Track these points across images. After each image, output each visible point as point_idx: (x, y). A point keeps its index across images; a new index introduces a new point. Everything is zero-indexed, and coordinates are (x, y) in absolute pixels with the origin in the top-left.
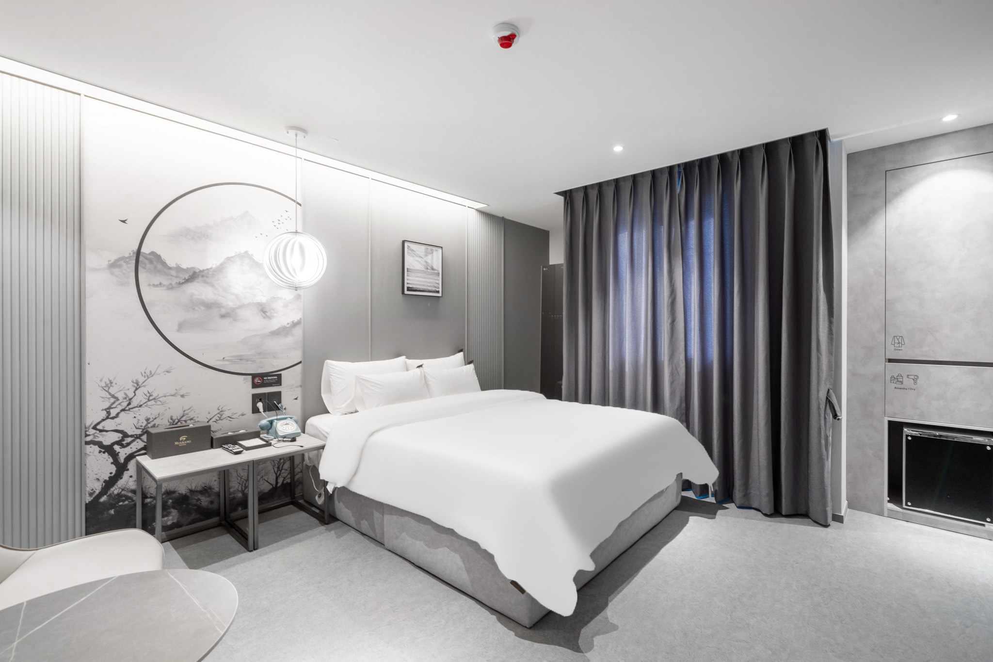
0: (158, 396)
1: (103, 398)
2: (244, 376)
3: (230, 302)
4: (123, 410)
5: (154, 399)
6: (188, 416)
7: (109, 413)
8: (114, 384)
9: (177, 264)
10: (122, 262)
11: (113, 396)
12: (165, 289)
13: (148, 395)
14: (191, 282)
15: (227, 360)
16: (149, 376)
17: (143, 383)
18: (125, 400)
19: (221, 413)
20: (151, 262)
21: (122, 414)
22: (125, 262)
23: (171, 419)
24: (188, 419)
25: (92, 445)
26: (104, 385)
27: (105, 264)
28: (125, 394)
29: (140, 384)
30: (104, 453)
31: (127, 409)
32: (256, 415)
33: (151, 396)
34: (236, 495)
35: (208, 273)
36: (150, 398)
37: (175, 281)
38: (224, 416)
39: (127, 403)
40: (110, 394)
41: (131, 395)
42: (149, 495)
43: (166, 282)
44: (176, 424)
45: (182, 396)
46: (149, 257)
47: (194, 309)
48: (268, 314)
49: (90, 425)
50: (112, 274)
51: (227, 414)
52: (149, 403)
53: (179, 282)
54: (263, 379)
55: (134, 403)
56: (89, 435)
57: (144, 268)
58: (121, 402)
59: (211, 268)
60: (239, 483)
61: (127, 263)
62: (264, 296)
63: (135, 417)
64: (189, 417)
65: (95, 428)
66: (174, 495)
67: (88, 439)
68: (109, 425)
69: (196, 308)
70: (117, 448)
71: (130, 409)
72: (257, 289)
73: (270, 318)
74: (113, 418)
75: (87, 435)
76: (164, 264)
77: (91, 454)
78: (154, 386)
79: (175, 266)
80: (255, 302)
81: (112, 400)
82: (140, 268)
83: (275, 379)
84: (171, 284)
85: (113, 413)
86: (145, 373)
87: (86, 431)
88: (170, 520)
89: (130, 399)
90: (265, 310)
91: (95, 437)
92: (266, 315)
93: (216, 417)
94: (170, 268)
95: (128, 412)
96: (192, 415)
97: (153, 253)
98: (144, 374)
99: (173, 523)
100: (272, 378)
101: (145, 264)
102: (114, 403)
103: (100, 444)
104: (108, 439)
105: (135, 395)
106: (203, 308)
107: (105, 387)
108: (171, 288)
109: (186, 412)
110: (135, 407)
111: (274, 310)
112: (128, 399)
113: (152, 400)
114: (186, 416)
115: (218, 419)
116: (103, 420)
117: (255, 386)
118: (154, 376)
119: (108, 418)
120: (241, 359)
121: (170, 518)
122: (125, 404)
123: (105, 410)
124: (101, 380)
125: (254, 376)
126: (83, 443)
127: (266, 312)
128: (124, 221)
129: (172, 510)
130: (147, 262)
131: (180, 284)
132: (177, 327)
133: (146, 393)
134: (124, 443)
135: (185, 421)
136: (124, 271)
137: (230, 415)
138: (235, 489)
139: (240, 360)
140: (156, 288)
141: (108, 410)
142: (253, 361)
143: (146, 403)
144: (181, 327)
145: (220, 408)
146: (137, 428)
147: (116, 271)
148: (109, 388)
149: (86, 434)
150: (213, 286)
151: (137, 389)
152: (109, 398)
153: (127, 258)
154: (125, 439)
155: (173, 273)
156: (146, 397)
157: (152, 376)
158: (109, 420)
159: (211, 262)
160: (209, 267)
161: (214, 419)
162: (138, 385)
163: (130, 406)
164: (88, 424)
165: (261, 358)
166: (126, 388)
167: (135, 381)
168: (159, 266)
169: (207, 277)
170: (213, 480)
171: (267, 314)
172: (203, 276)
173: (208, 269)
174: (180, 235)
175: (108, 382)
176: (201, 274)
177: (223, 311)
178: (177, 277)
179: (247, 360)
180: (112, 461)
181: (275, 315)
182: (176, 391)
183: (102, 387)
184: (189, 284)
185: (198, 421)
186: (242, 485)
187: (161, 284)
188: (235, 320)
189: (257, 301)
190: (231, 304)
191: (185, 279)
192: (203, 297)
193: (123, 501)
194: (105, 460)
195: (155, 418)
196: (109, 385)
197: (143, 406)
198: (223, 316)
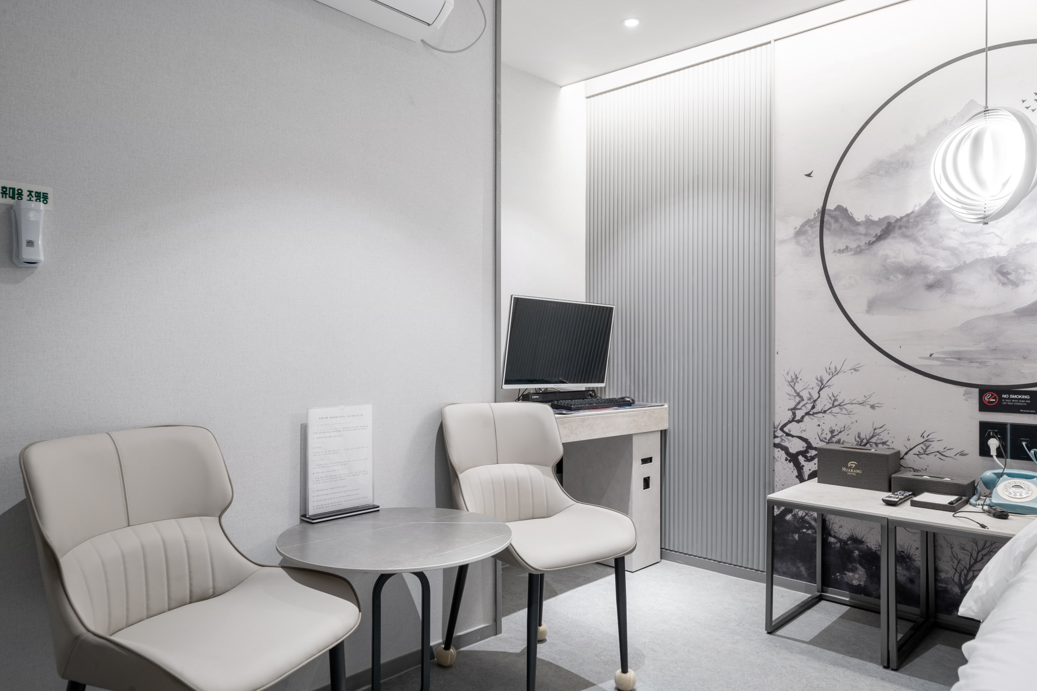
0: (843, 402)
1: (789, 395)
2: (965, 388)
3: (941, 263)
4: (807, 414)
5: (839, 405)
6: (880, 437)
7: (794, 414)
8: (799, 380)
9: (866, 216)
10: (807, 228)
11: (798, 395)
12: (852, 255)
13: (833, 399)
14: (885, 238)
15: (937, 359)
16: (835, 373)
17: (828, 381)
18: (809, 402)
19: (928, 443)
20: (836, 219)
21: (807, 418)
22: (810, 226)
23: (859, 437)
24: (879, 441)
25: (779, 449)
26: (790, 380)
27: (791, 232)
28: (810, 393)
29: (824, 382)
30: (790, 462)
31: (811, 413)
32: (984, 460)
33: (835, 400)
34: (949, 586)
35: (908, 221)
36: (835, 403)
37: (864, 240)
38: (930, 450)
39: (812, 405)
40: (795, 391)
41: (815, 396)
42: (832, 533)
43: (853, 245)
44: (865, 445)
45: (873, 407)
46: (834, 213)
47: (888, 279)
48: (1012, 277)
49: (778, 426)
50: (798, 243)
51: (935, 447)
52: (835, 410)
53: (869, 241)
54: (1001, 398)
55: (818, 408)
56: (777, 437)
57: (829, 230)
58: (806, 404)
59: (912, 212)
60: (956, 570)
61: (812, 227)
62: (1003, 245)
63: (819, 425)
64: (881, 439)
65: (782, 429)
66: (861, 546)
67: (777, 441)
68: (793, 428)
69: (892, 277)
70: (801, 459)
71: (814, 414)
72: (989, 234)
73: (1015, 284)
74: (798, 422)
75: (775, 437)
76: (850, 219)
77: (779, 459)
78: (841, 387)
79: (864, 219)
80: (985, 257)
81: (798, 399)
82: (825, 230)
83: (1024, 399)
84: (859, 246)
85: (799, 414)
86: (830, 369)
87: (774, 432)
88: (856, 579)
89: (815, 401)
90: (1005, 271)
91: (782, 440)
92: (1008, 279)
93: (918, 449)
94: (858, 224)
95: (812, 417)
96: (884, 437)
97: (839, 208)
98: (828, 370)
99: (859, 585)
100: (1020, 397)
101: (830, 224)
102: (799, 403)
103: (785, 449)
104: (796, 446)
105: (819, 397)
106: (900, 277)
107: (791, 382)
108: (859, 251)
109: (877, 431)
110: (819, 413)
111: (1024, 269)
112: (812, 400)
113: (837, 406)
114: (877, 437)
115: (922, 451)
116: (790, 422)
117: (983, 407)
118: (839, 374)
119: (793, 420)
120: (960, 357)
121: (857, 576)
122: (809, 406)
123: (792, 410)
124: (788, 374)
125: (984, 390)
126: (772, 445)
127: (1008, 273)
128: (809, 175)
129: (858, 566)
130: (832, 221)
131: (871, 244)
132: (866, 308)
133: (831, 395)
134: (808, 455)
135: (876, 444)
136: (809, 238)
137: (941, 450)
138: (949, 576)
139: (959, 359)
140: (844, 255)
141: (794, 410)
142: (982, 363)
143: (830, 409)
144: (872, 306)
145: (925, 436)
146: (821, 440)
147: (802, 239)
148: (795, 384)
149: (774, 434)
150: (915, 240)
151: (821, 389)
152: (795, 396)
153: (812, 220)
154: (810, 451)
155: (862, 229)
156: (830, 401)
157: (837, 374)
158: (794, 423)
159: (913, 203)
160: (909, 212)
161: (916, 451)
162: (822, 383)
163: (815, 410)
164: (776, 424)
165: (997, 359)
166: (811, 387)
167: (819, 379)
168: (846, 224)
169: (906, 227)
170: (914, 547)
171: (1009, 276)
172: (900, 228)
173: (908, 215)
174: (871, 173)
175: (794, 377)
176: (898, 224)
177: (931, 278)
178: (866, 235)
179: (971, 361)
180: (797, 474)
181: (1026, 277)
182: (864, 399)
183: (788, 381)
184: (882, 242)
185: (892, 448)
186: (960, 574)
187: (847, 247)
188: (950, 291)
189: (991, 256)
190: (943, 266)
191: (876, 235)
192: (901, 259)
193: (808, 529)
194: (791, 471)
195: (840, 432)
196: (795, 380)
197: (828, 412)
198: (930, 287)
